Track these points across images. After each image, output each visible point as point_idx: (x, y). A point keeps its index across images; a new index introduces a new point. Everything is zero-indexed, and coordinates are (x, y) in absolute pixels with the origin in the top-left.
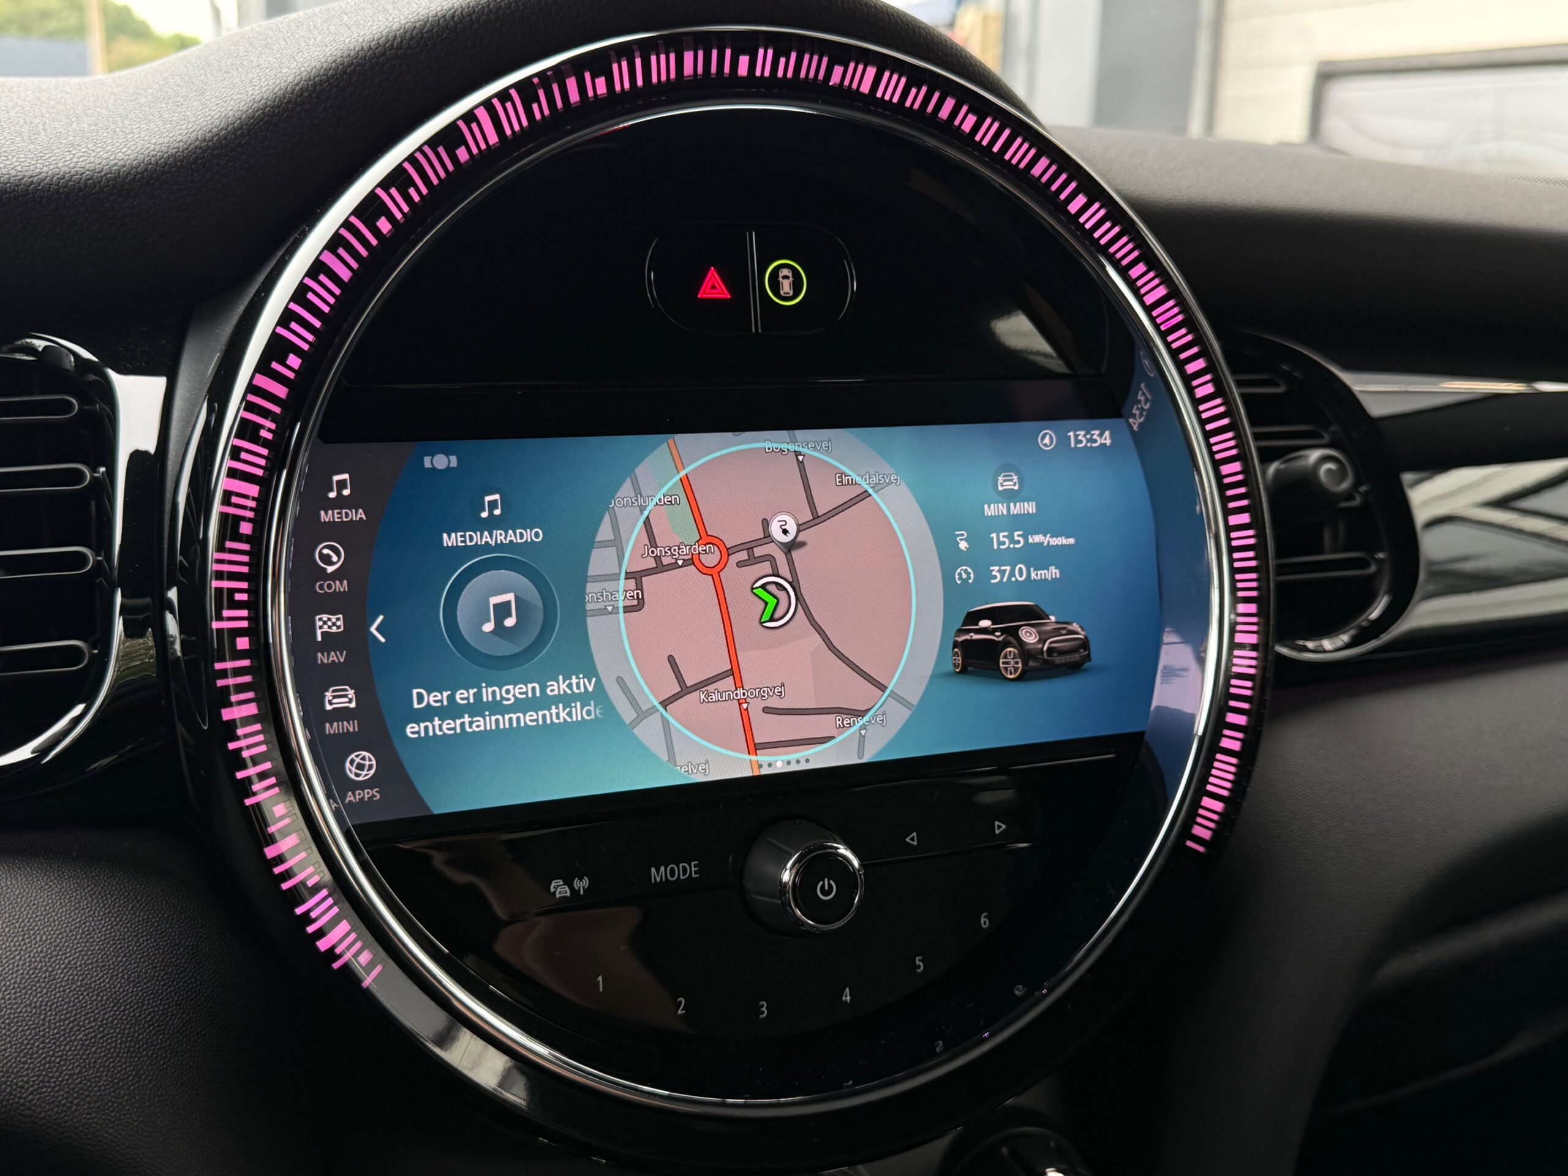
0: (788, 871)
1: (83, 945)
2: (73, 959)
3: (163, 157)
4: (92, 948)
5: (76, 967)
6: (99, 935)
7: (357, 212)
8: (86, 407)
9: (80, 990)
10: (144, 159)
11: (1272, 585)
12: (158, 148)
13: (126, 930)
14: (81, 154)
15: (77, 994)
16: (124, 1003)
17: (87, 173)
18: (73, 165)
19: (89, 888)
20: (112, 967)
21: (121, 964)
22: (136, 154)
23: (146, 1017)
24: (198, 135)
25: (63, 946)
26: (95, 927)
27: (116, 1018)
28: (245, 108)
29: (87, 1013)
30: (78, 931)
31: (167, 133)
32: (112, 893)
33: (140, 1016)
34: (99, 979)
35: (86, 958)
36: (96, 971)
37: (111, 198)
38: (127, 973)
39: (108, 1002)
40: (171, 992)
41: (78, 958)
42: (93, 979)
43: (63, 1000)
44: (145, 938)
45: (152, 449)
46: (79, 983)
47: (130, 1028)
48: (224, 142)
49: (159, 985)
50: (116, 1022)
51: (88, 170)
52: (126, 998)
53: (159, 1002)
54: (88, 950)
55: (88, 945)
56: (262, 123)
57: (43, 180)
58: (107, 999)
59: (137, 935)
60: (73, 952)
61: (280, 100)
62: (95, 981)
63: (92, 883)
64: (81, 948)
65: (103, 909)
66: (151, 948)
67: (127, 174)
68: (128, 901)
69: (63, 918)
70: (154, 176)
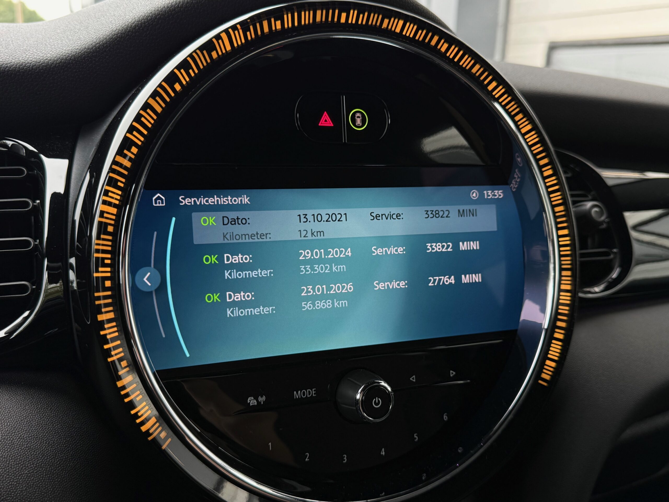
0: (359, 394)
1: (27, 427)
2: (23, 434)
3: (69, 56)
4: (31, 429)
5: (24, 438)
6: (35, 422)
7: (164, 80)
8: (30, 173)
9: (26, 449)
10: (60, 57)
11: (578, 263)
12: (67, 52)
13: (47, 420)
14: (30, 54)
15: (24, 451)
16: (47, 456)
17: (33, 63)
18: (27, 59)
19: (30, 400)
20: (41, 438)
21: (45, 437)
22: (56, 55)
23: (57, 462)
24: (86, 46)
25: (18, 428)
26: (33, 419)
27: (43, 463)
28: (108, 34)
29: (29, 461)
30: (25, 420)
31: (71, 45)
32: (40, 402)
33: (54, 462)
34: (35, 444)
35: (28, 433)
36: (33, 440)
37: (44, 75)
38: (48, 441)
39: (39, 455)
40: (68, 450)
41: (25, 433)
42: (32, 444)
43: (18, 454)
44: (56, 424)
45: (62, 192)
46: (25, 446)
47: (49, 468)
48: (98, 49)
49: (63, 447)
50: (43, 465)
51: (34, 62)
52: (47, 453)
53: (63, 455)
54: (30, 430)
55: (29, 427)
56: (116, 41)
57: (13, 66)
58: (39, 454)
59: (53, 423)
60: (22, 431)
61: (125, 30)
62: (33, 445)
63: (31, 398)
64: (26, 429)
65: (37, 410)
66: (59, 429)
67: (52, 64)
68: (48, 406)
69: (18, 414)
70: (65, 65)
